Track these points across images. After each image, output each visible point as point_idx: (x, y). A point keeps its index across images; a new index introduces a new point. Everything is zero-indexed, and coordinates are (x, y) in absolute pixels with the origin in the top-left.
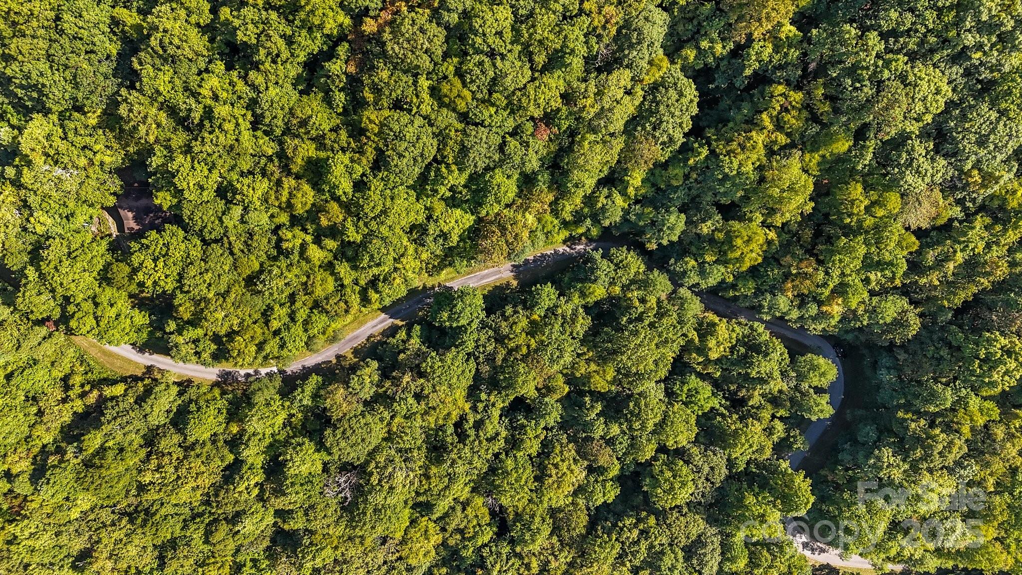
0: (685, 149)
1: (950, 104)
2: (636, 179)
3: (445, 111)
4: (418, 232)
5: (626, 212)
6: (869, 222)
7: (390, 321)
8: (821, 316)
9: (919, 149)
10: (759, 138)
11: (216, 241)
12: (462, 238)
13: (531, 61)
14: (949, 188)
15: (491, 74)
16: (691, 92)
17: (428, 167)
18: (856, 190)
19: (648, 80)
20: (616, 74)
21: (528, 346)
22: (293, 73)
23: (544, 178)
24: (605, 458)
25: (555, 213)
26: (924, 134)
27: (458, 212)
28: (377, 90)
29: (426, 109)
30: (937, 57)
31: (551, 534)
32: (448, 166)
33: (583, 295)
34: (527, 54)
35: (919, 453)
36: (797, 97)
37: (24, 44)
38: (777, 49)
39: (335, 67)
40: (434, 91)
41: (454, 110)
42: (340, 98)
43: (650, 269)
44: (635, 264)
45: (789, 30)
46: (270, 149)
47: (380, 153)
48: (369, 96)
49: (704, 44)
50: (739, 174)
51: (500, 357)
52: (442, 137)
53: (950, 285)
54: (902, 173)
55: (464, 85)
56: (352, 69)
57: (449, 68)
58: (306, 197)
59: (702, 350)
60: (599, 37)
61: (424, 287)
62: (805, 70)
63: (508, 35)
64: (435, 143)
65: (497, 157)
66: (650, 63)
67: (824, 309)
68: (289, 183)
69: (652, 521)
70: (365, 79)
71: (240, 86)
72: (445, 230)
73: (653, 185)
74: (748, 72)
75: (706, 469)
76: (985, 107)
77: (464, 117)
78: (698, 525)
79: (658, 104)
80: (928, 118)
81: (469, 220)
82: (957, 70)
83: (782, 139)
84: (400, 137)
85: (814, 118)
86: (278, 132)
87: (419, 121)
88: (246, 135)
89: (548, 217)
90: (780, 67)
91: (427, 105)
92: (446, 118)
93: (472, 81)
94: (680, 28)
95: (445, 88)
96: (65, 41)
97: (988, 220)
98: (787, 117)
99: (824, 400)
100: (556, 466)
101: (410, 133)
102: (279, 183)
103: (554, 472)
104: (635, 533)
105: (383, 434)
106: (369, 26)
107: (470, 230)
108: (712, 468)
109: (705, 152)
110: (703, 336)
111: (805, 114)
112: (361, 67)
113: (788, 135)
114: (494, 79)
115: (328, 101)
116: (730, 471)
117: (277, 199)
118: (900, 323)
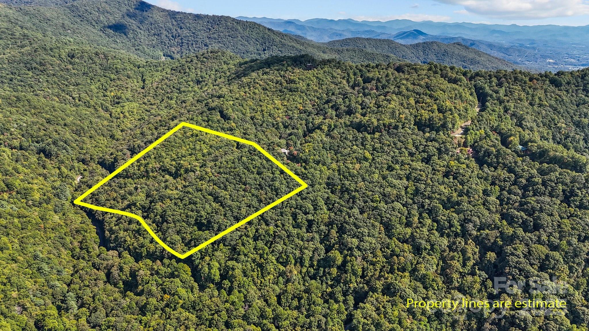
47: (273, 250)
54: (354, 253)
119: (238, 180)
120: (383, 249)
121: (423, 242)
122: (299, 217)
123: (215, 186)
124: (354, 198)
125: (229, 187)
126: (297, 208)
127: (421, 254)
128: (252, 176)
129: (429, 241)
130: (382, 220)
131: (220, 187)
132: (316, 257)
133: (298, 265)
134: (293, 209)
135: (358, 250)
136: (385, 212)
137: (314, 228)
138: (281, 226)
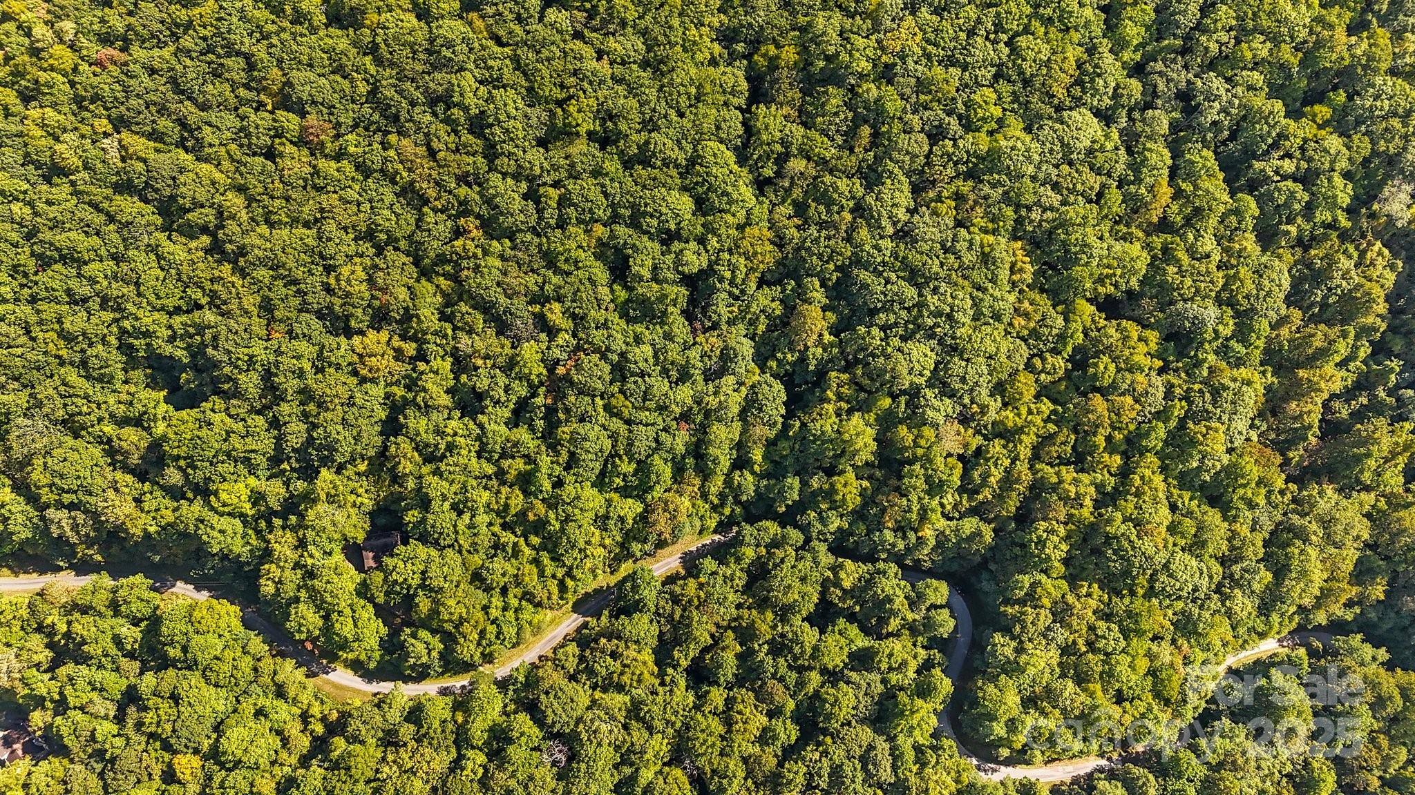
0: (786, 427)
1: (937, 364)
2: (757, 455)
3: (614, 419)
4: (602, 521)
5: (757, 487)
6: (920, 451)
7: (581, 620)
8: (921, 541)
9: (929, 393)
10: (830, 408)
11: (449, 546)
12: (635, 522)
13: (668, 377)
14: (964, 420)
15: (643, 388)
16: (778, 386)
17: (606, 461)
18: (903, 430)
19: (749, 383)
20: (724, 379)
21: (699, 597)
22: (506, 415)
23: (690, 461)
24: (780, 695)
25: (705, 496)
26: (930, 385)
27: (630, 501)
28: (567, 410)
29: (601, 420)
30: (918, 336)
31: (745, 779)
32: (620, 458)
33: (738, 560)
34: (665, 372)
35: (1018, 628)
36: (845, 377)
37: (329, 415)
38: (825, 350)
39: (539, 401)
40: (607, 408)
41: (621, 419)
42: (540, 424)
43: (784, 527)
44: (773, 528)
45: (828, 338)
46: (490, 469)
47: (572, 455)
48: (562, 416)
49: (779, 355)
50: (823, 432)
51: (677, 616)
52: (614, 436)
53: (1000, 497)
54: (924, 411)
55: (626, 398)
56: (549, 401)
57: (615, 388)
58: (517, 501)
59: (837, 584)
60: (710, 357)
61: (608, 586)
62: (846, 361)
63: (651, 361)
64: (610, 441)
65: (654, 445)
66: (747, 371)
67: (920, 534)
68: (505, 490)
69: (828, 740)
70: (560, 405)
71: (471, 425)
72: (622, 514)
73: (772, 461)
74: (811, 368)
75: (864, 685)
76: (956, 359)
77: (628, 422)
78: (866, 734)
79: (757, 394)
80: (927, 373)
81: (639, 508)
82: (933, 343)
83: (844, 405)
84: (585, 439)
85: (861, 388)
86: (496, 456)
87: (597, 428)
88: (474, 460)
89: (700, 502)
90: (830, 361)
91: (602, 417)
92: (617, 425)
93: (632, 395)
94: (762, 349)
95: (613, 402)
96: (355, 409)
97: (1002, 442)
98: (842, 390)
99: (945, 613)
100: (740, 713)
101: (592, 435)
102: (498, 492)
103: (739, 717)
104: (817, 756)
105: (587, 702)
106: (561, 370)
107: (641, 514)
108: (869, 684)
109: (798, 424)
110: (836, 574)
111: (854, 387)
112: (555, 400)
113: (848, 402)
114: (645, 392)
115: (532, 429)
116: (885, 686)
117: (497, 502)
118: (978, 534)
119: (241, 77)
120: (1037, 362)
121: (1211, 312)
122: (641, 266)
123: (125, 135)
124: (875, 115)
125: (207, 133)
126: (615, 218)
127: (1198, 364)
128: (308, 46)
129: (1231, 303)
130: (1019, 222)
131: (155, 136)
132: (761, 431)
133: (690, 474)
134: (599, 230)
135: (943, 394)
136: (1034, 178)
137: (722, 307)
138: (569, 324)
